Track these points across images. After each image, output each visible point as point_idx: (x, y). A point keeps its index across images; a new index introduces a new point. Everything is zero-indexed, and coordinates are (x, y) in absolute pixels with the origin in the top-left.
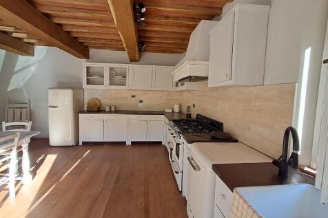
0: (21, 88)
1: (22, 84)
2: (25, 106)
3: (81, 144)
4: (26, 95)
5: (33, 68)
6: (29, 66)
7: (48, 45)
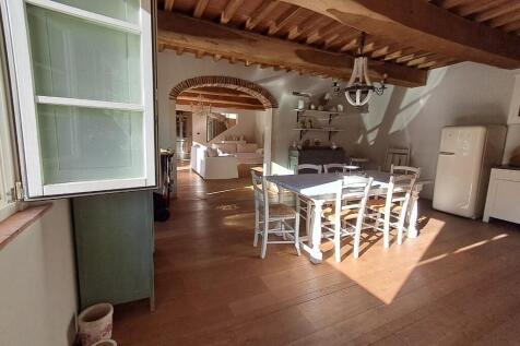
0: (404, 131)
1: (405, 125)
2: (406, 151)
3: (486, 219)
4: (408, 138)
5: (422, 102)
6: (418, 99)
7: (448, 64)
